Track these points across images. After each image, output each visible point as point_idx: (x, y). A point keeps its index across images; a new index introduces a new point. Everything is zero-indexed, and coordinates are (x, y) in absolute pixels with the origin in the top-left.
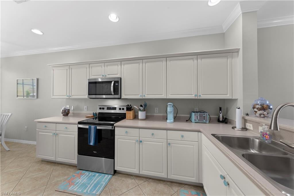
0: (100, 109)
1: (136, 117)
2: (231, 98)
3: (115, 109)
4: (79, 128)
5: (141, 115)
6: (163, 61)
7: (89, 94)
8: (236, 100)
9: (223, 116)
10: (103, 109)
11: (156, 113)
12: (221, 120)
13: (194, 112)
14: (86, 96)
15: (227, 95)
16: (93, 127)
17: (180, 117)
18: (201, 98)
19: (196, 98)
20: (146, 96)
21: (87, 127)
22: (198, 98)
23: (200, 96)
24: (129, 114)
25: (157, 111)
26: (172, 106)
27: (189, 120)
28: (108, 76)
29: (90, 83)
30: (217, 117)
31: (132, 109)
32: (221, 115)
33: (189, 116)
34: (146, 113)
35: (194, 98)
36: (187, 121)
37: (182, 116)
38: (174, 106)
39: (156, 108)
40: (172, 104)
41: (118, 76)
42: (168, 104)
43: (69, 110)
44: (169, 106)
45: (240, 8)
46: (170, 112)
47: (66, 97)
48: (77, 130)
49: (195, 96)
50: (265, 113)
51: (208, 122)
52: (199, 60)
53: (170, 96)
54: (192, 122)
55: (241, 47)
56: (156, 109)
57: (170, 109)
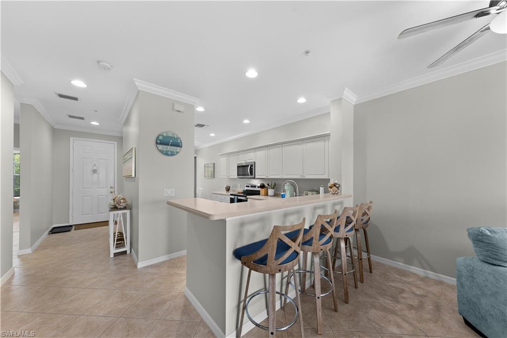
0: (247, 186)
1: (267, 194)
2: (327, 177)
3: (255, 187)
4: (231, 198)
5: (271, 192)
7: (238, 175)
10: (248, 186)
14: (236, 177)
15: (325, 175)
16: (236, 197)
18: (305, 178)
19: (302, 178)
21: (233, 197)
23: (304, 176)
24: (262, 191)
28: (248, 161)
29: (238, 167)
31: (264, 187)
35: (300, 178)
41: (253, 161)
43: (229, 187)
47: (226, 177)
48: (229, 199)
49: (301, 176)
53: (284, 176)
55: (330, 132)
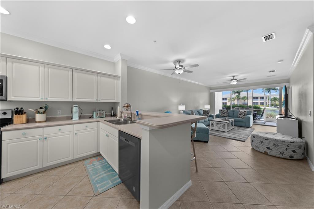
2: (116, 102)
5: (40, 117)
6: (69, 71)
8: (119, 103)
9: (113, 113)
11: (58, 115)
12: (112, 115)
13: (95, 111)
15: (114, 100)
17: (84, 116)
18: (100, 101)
19: (97, 101)
20: (48, 98)
22: (98, 101)
23: (99, 100)
24: (20, 117)
25: (59, 113)
26: (77, 107)
27: (91, 117)
30: (111, 113)
31: (24, 112)
32: (112, 112)
33: (91, 114)
34: (47, 115)
35: (95, 101)
36: (90, 118)
37: (86, 115)
38: (79, 107)
39: (58, 111)
40: (77, 106)
42: (74, 106)
44: (74, 107)
45: (120, 56)
46: (76, 112)
49: (96, 100)
50: (128, 108)
51: (104, 117)
52: (99, 77)
53: (75, 99)
54: (93, 118)
55: (121, 75)
56: (60, 111)
57: (75, 110)
